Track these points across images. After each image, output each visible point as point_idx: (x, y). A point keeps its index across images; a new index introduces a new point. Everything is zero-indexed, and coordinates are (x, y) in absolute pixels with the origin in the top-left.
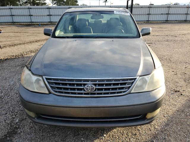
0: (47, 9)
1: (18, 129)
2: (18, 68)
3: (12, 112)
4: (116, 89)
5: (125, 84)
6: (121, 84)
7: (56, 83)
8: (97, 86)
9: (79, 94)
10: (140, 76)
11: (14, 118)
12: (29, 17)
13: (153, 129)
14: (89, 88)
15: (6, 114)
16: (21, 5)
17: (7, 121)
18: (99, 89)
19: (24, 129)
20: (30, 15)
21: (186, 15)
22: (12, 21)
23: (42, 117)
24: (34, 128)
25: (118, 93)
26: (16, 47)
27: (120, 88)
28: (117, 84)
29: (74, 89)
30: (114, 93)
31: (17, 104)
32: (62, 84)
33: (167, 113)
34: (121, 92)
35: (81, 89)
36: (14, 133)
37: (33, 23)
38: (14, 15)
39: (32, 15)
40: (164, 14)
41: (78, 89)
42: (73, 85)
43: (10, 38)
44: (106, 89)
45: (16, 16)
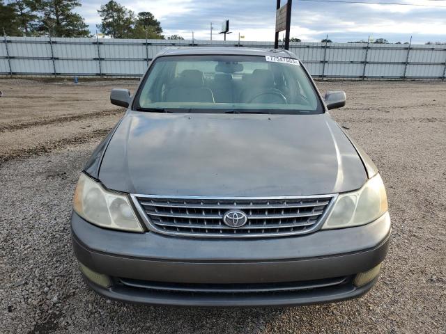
0: (93, 46)
1: (59, 318)
2: (39, 179)
3: (39, 280)
4: (291, 220)
5: (309, 209)
6: (302, 210)
7: (160, 209)
8: (251, 213)
9: (211, 231)
10: (340, 193)
11: (46, 293)
12: (51, 61)
13: (365, 311)
14: (233, 218)
15: (26, 283)
16: (28, 34)
17: (30, 300)
18: (254, 222)
19: (73, 318)
20: (52, 58)
21: (403, 66)
22: (9, 71)
23: (125, 285)
24: (96, 315)
25: (295, 229)
26: (25, 130)
27: (299, 220)
28: (294, 210)
29: (201, 221)
30: (288, 229)
31: (49, 262)
32: (173, 211)
33: (390, 277)
34: (301, 228)
35: (216, 222)
36: (51, 328)
37: (58, 76)
38: (13, 58)
39: (57, 59)
40: (357, 63)
41: (210, 222)
42: (199, 211)
43: (10, 110)
44: (269, 221)
45: (19, 58)
